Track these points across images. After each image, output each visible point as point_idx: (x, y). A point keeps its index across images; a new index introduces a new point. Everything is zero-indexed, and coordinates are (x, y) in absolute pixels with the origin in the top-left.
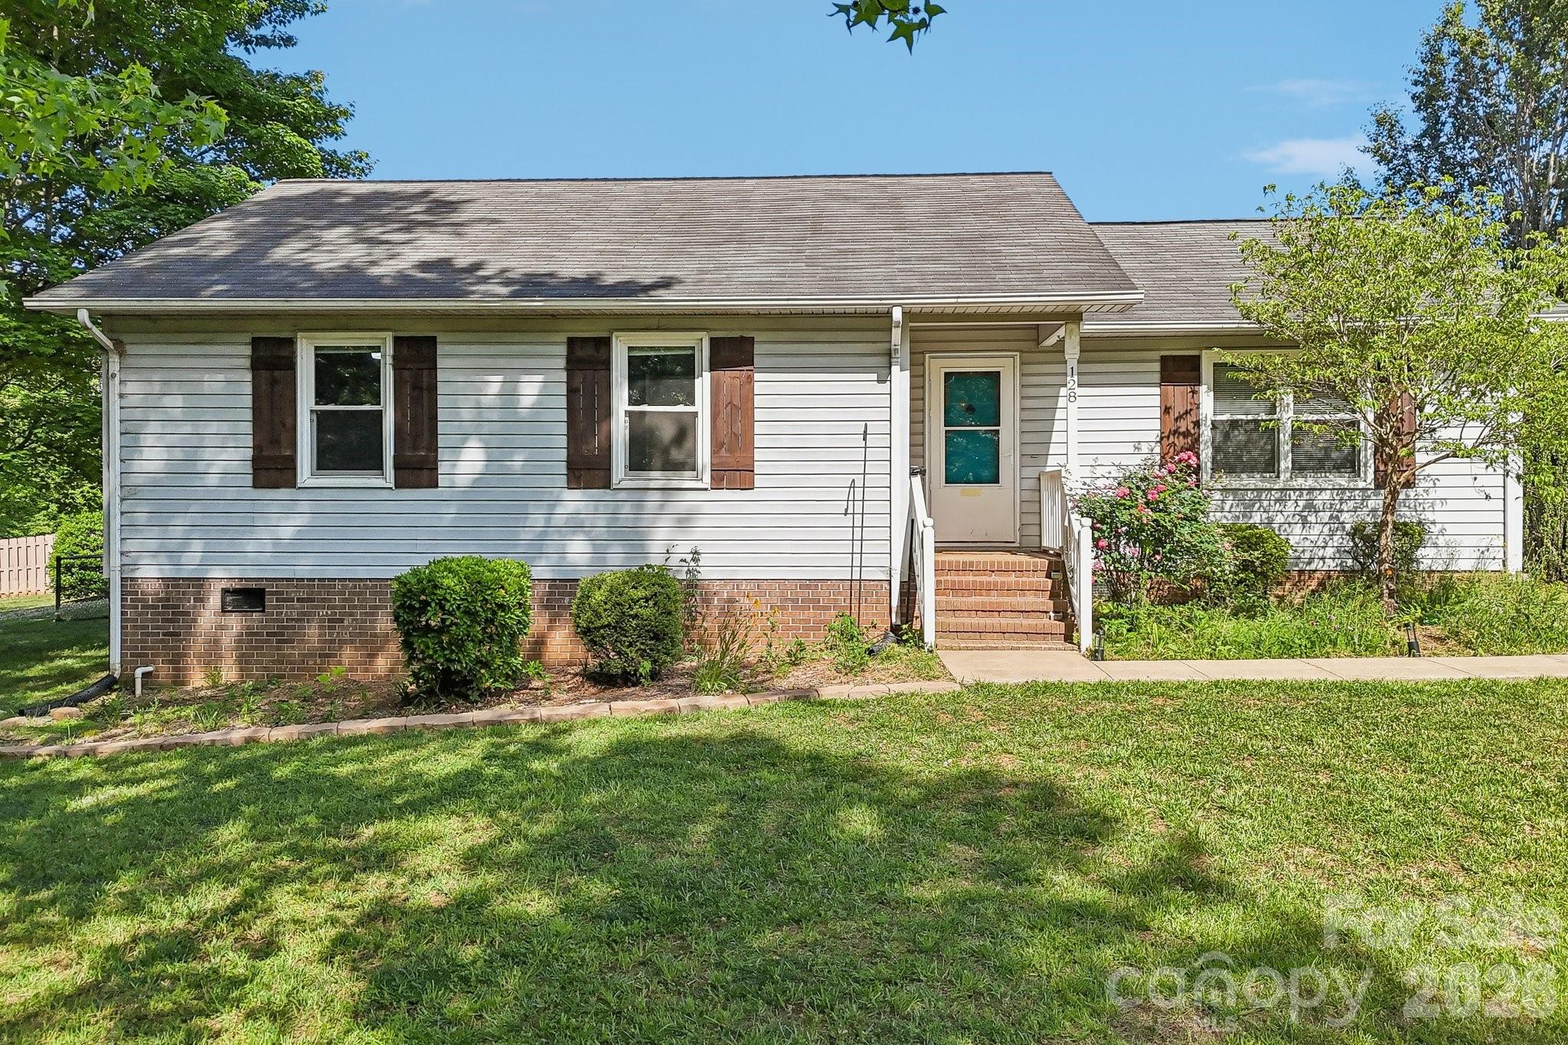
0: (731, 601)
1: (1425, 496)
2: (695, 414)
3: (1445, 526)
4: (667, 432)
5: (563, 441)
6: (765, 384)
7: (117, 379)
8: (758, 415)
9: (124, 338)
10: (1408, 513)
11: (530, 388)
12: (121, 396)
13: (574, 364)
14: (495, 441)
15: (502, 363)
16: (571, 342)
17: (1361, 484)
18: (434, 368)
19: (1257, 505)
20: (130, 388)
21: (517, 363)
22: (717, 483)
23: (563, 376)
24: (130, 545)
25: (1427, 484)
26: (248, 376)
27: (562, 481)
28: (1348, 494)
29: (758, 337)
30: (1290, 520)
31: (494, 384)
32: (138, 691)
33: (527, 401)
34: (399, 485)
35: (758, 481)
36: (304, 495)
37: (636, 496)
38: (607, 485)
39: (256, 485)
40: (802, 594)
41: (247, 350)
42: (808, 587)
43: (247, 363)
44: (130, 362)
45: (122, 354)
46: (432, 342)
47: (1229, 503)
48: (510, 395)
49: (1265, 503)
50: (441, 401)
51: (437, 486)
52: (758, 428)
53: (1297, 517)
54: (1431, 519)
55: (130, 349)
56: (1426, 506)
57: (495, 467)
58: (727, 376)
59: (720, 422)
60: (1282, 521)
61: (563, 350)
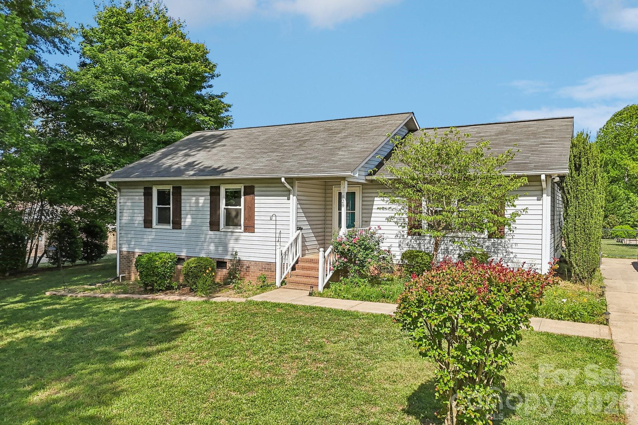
0: (248, 267)
1: (509, 242)
2: (241, 209)
3: (517, 254)
4: (234, 214)
5: (209, 217)
6: (258, 200)
7: (119, 199)
8: (256, 210)
9: (121, 187)
10: (501, 248)
11: (201, 200)
12: (120, 203)
13: (212, 194)
14: (194, 216)
15: (196, 194)
16: (211, 187)
17: (482, 236)
18: (181, 195)
19: (443, 242)
20: (122, 201)
21: (199, 194)
22: (245, 231)
23: (209, 197)
24: (121, 242)
25: (509, 237)
26: (143, 198)
27: (209, 228)
28: (477, 240)
29: (256, 185)
30: (455, 248)
31: (193, 200)
32: (120, 281)
33: (200, 205)
34: (173, 229)
35: (256, 230)
36: (154, 230)
37: (225, 234)
38: (218, 230)
39: (145, 227)
40: (267, 267)
41: (143, 190)
42: (268, 264)
43: (142, 194)
44: (122, 194)
45: (120, 192)
46: (180, 188)
47: (432, 241)
48: (197, 202)
49: (446, 242)
50: (183, 205)
51: (181, 229)
52: (256, 214)
53: (458, 248)
54: (511, 251)
55: (122, 191)
56: (509, 246)
57: (194, 224)
58: (248, 197)
59: (246, 212)
60: (452, 249)
61: (209, 190)
